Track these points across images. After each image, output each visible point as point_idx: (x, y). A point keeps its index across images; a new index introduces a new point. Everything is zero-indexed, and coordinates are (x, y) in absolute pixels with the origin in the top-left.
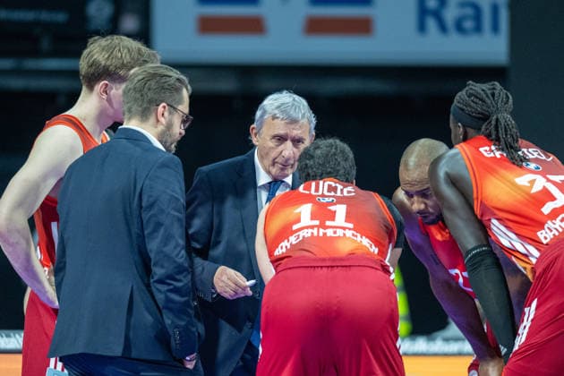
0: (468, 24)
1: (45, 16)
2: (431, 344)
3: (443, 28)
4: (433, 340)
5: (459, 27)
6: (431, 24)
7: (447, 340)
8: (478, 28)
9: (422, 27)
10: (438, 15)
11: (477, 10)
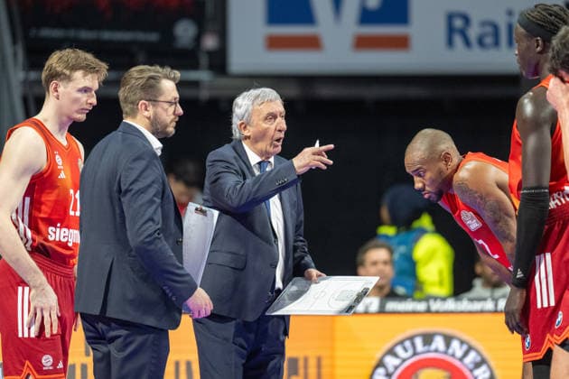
0: (489, 40)
1: (141, 36)
2: (459, 303)
3: (467, 43)
4: (461, 300)
5: (481, 42)
6: (458, 40)
7: (471, 300)
8: (497, 43)
9: (450, 42)
10: (463, 33)
11: (496, 28)
